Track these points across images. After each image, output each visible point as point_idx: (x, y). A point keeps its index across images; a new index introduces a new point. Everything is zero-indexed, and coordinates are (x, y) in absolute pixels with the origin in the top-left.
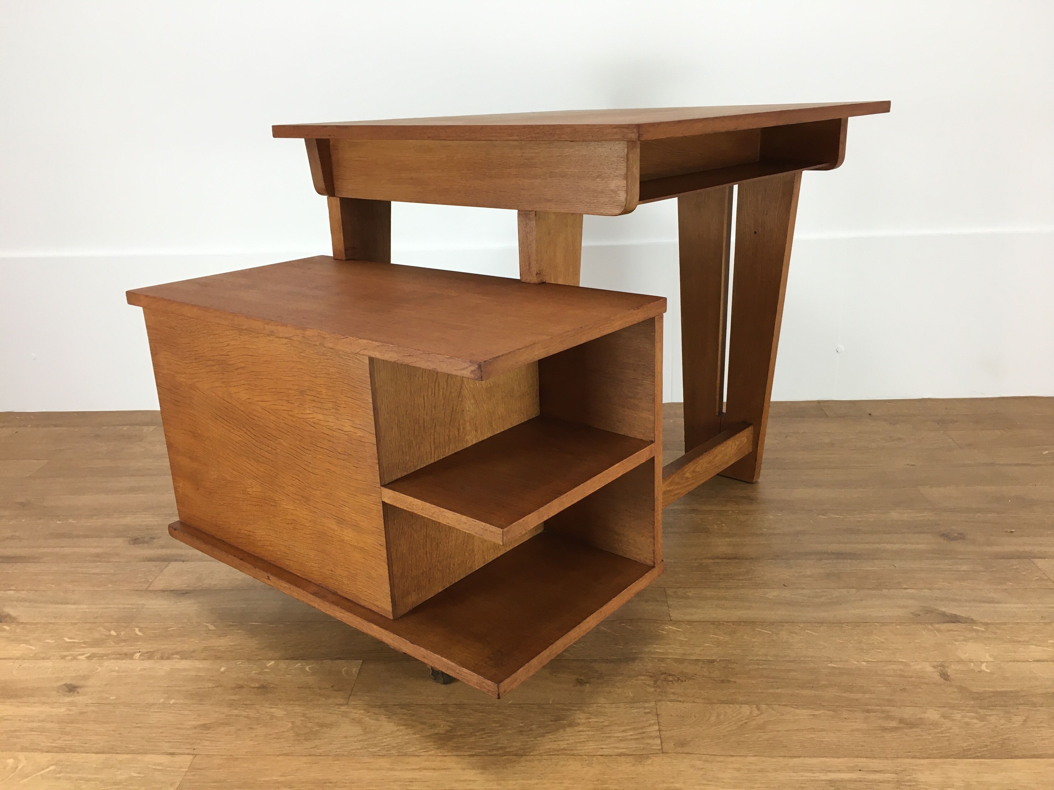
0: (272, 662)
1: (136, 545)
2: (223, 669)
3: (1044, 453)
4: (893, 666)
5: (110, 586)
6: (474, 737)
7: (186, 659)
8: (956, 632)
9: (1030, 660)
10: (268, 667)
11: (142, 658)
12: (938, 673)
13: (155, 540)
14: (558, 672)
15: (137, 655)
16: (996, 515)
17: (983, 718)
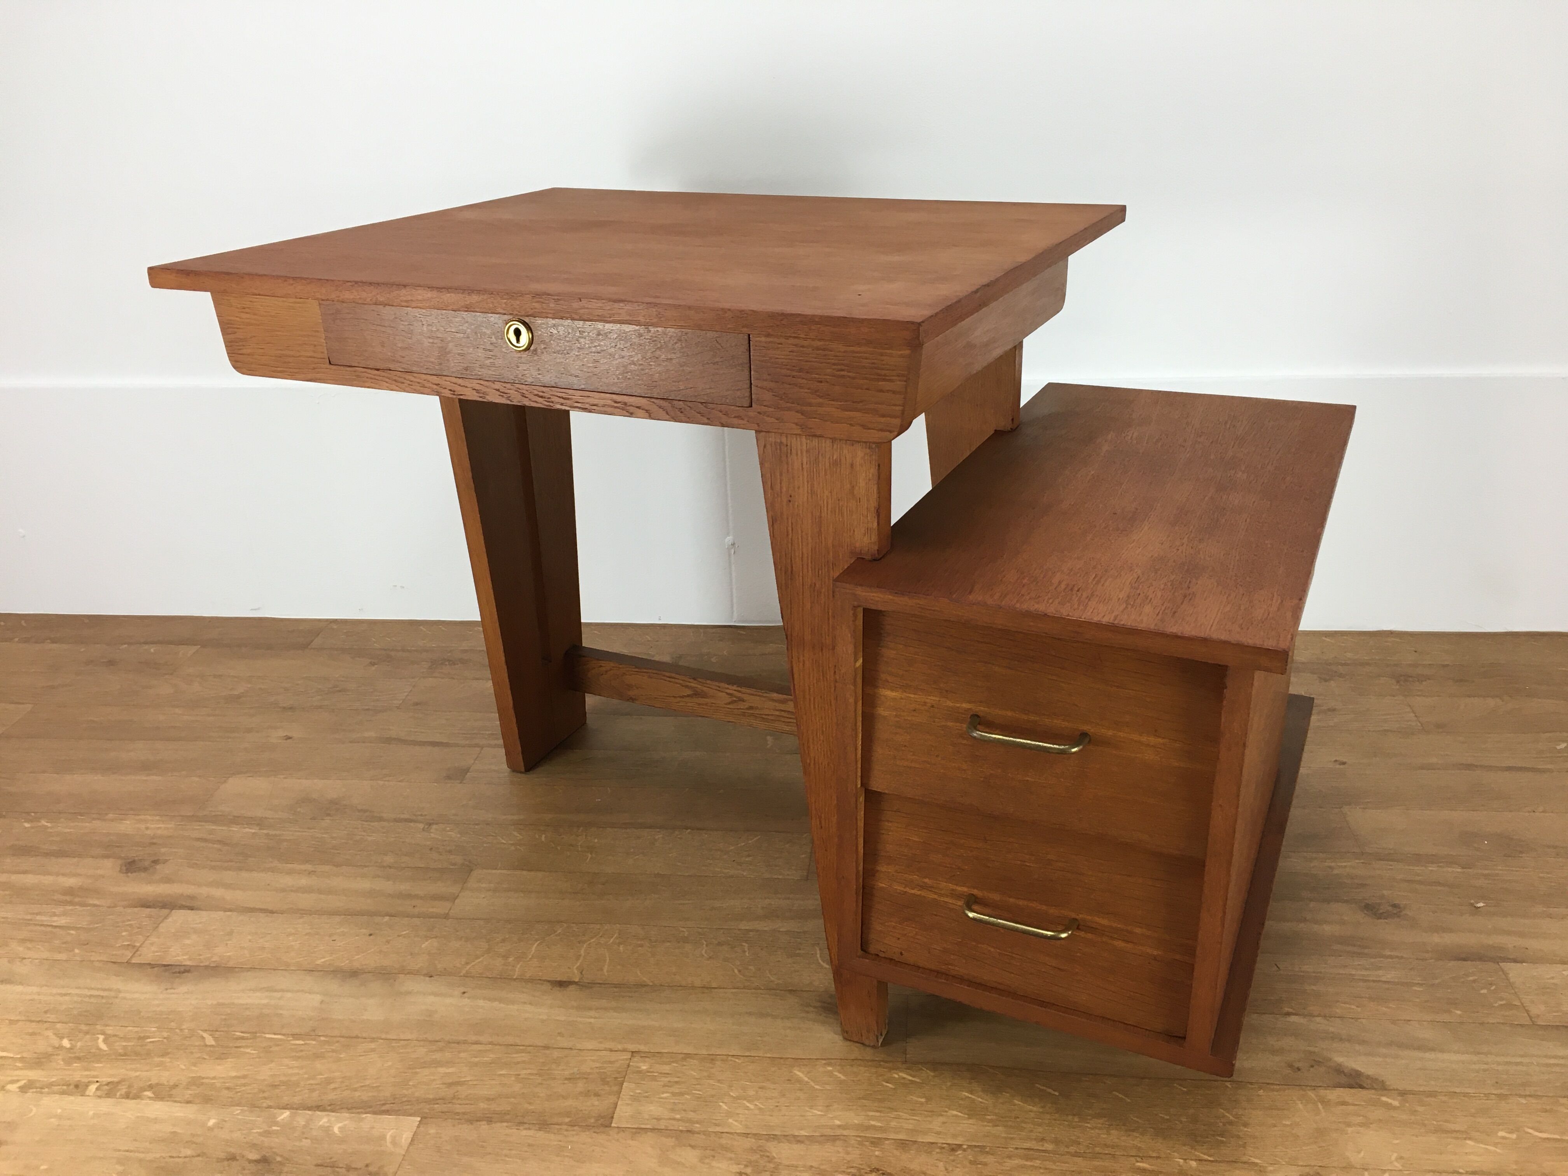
0: (287, 1114)
1: (129, 874)
2: (211, 1123)
3: (1558, 747)
4: (1238, 1173)
5: (77, 951)
7: (162, 1099)
8: (1351, 1108)
9: (1461, 1171)
10: (278, 1122)
11: (99, 1093)
13: (158, 867)
14: (714, 1157)
15: (93, 1088)
16: (1459, 870)
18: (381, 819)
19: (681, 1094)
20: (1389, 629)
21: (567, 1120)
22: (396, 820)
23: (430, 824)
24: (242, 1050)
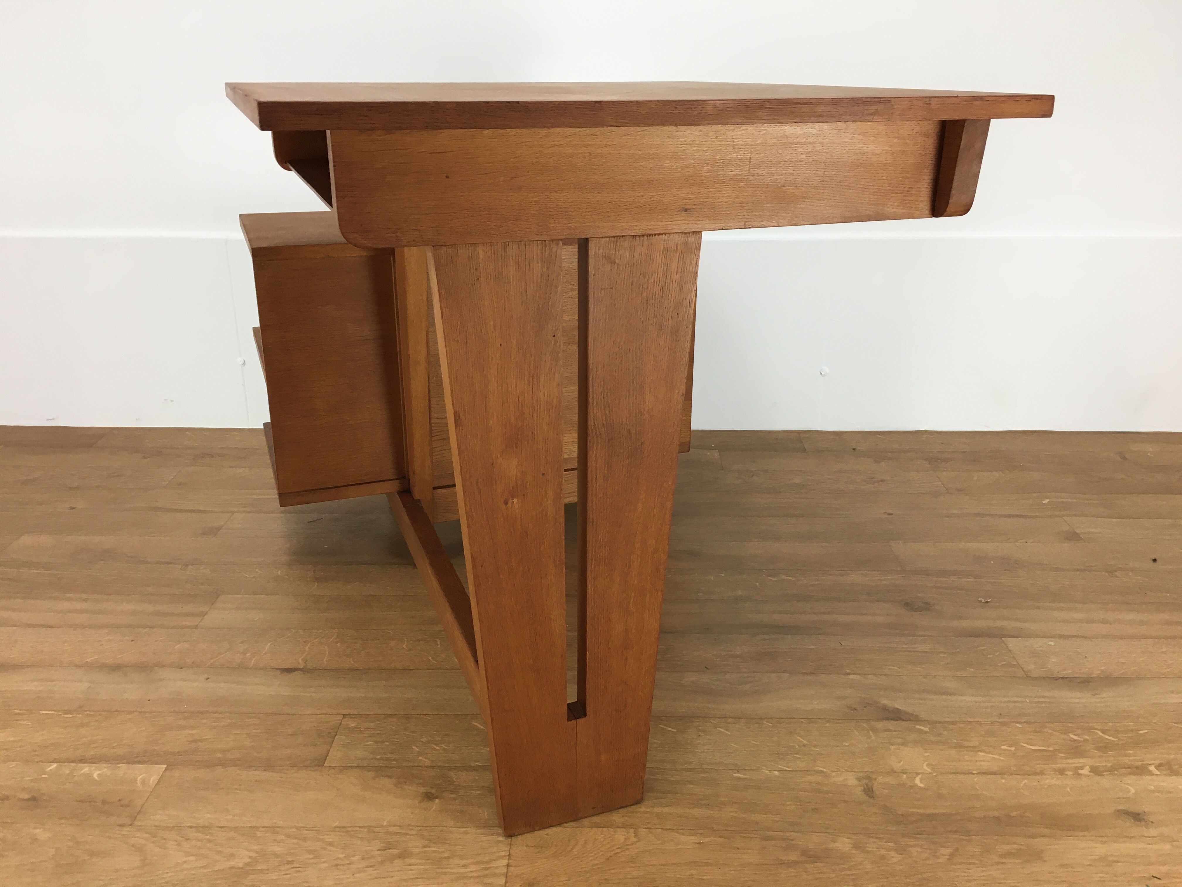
0: (54, 766)
3: (1044, 502)
4: (809, 778)
6: (276, 873)
8: (894, 733)
9: (974, 772)
10: (47, 772)
12: (862, 788)
14: (406, 782)
16: (973, 580)
17: (901, 850)
18: (147, 563)
19: (383, 742)
20: (923, 429)
21: (288, 763)
22: (158, 563)
23: (187, 566)
24: (19, 722)
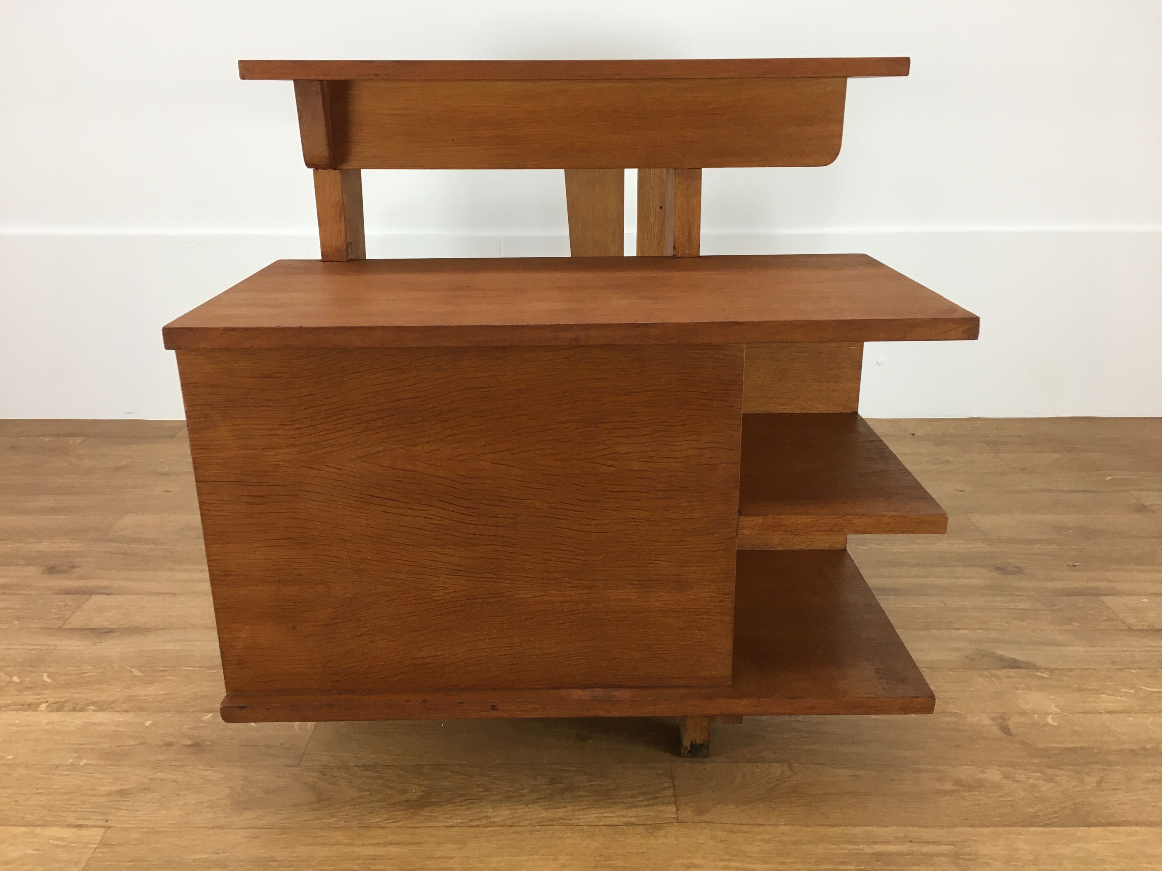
0: (210, 715)
1: (51, 575)
2: (148, 723)
3: (1107, 479)
5: (16, 623)
6: (452, 805)
7: (104, 710)
8: (1015, 679)
9: (1101, 712)
10: (203, 721)
11: (49, 709)
12: (998, 727)
13: (74, 570)
14: (556, 726)
15: (43, 706)
16: (1057, 547)
17: (1051, 779)
20: (976, 416)
24: (166, 677)
